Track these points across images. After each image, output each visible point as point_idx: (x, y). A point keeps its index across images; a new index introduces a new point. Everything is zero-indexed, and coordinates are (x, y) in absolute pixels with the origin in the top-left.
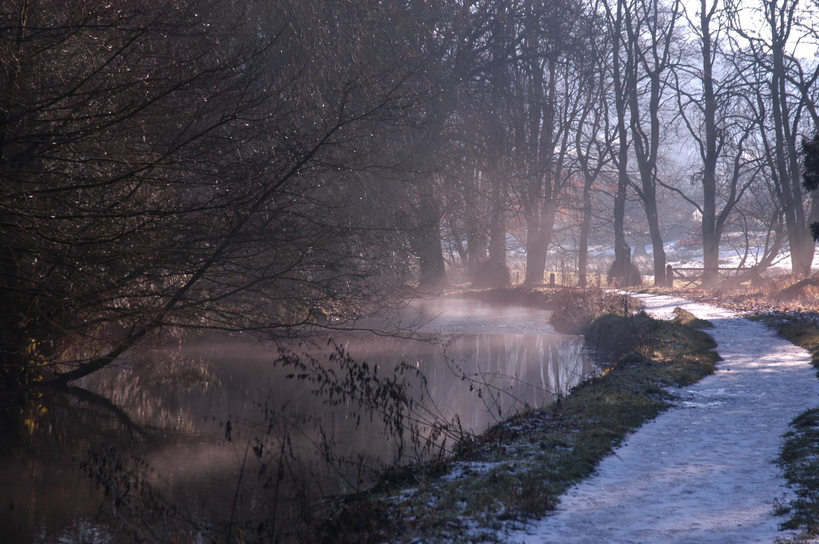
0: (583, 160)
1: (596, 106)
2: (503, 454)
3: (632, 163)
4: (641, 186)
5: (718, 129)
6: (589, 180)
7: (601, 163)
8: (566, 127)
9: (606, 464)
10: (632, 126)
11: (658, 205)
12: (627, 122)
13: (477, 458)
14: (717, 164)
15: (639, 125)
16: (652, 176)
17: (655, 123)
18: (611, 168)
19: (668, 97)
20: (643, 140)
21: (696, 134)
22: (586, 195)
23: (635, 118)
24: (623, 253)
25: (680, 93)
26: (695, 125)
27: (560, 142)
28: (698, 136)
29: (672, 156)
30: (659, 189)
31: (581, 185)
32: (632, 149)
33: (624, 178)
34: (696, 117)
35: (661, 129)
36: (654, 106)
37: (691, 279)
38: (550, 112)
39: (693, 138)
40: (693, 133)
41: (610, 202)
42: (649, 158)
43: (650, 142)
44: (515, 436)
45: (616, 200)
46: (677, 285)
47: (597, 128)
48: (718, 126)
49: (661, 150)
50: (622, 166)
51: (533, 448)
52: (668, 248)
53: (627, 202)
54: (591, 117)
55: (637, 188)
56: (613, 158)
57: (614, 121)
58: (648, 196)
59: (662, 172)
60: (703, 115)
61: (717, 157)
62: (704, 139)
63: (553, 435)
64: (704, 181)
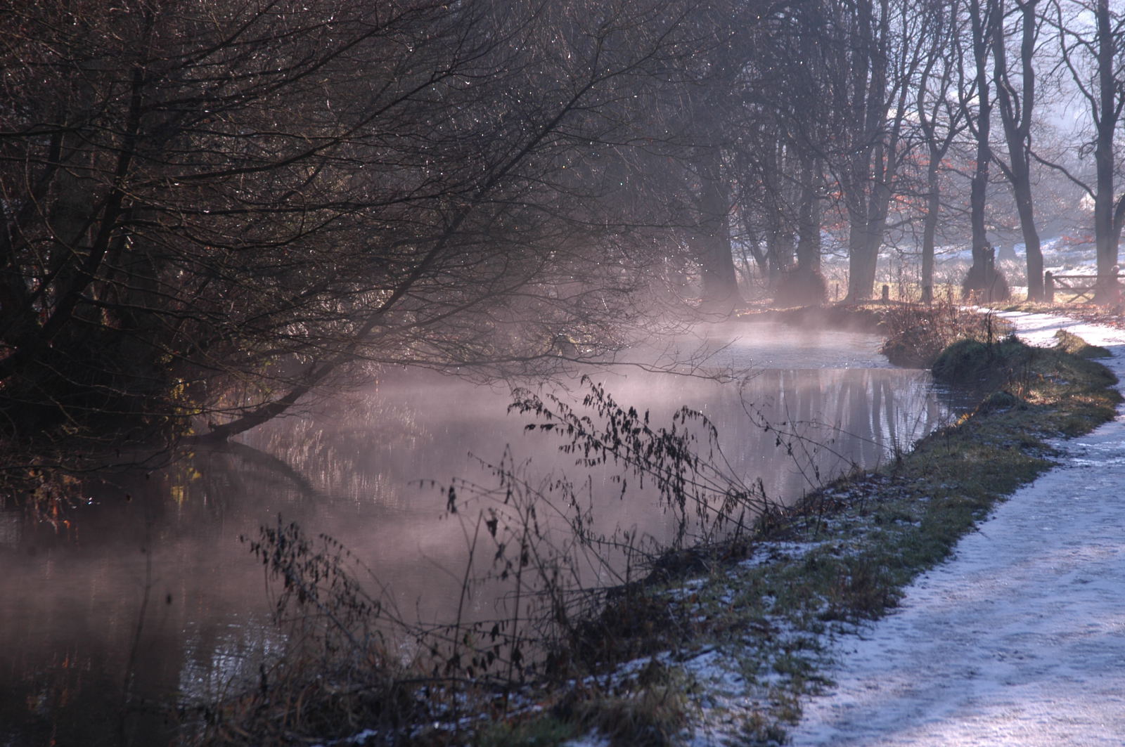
0: (928, 127)
1: (946, 52)
2: (824, 531)
3: (997, 130)
4: (1008, 163)
5: (1118, 82)
6: (937, 155)
7: (953, 132)
8: (904, 82)
9: (966, 544)
10: (996, 79)
11: (1033, 189)
12: (990, 75)
13: (788, 536)
14: (1116, 130)
15: (1006, 78)
16: (1024, 150)
17: (1029, 75)
18: (966, 138)
19: (1046, 39)
20: (1011, 98)
21: (1086, 88)
22: (932, 177)
23: (1001, 69)
24: (983, 255)
25: (1063, 32)
26: (1085, 76)
27: (896, 103)
28: (1090, 92)
29: (1053, 120)
30: (1034, 167)
31: (925, 162)
32: (996, 111)
33: (985, 152)
34: (1086, 66)
35: (1037, 83)
36: (1027, 51)
37: (1079, 291)
38: (881, 62)
39: (1082, 95)
40: (1082, 88)
41: (965, 185)
42: (1020, 123)
43: (1021, 101)
44: (839, 506)
45: (974, 183)
46: (1059, 299)
47: (947, 82)
48: (1117, 77)
49: (1037, 111)
50: (982, 135)
51: (864, 523)
52: (1047, 249)
53: (989, 185)
54: (939, 67)
55: (1003, 166)
56: (970, 123)
57: (971, 72)
58: (1019, 177)
59: (1038, 144)
60: (1096, 62)
61: (1116, 120)
62: (1097, 95)
63: (893, 505)
64: (1097, 154)
